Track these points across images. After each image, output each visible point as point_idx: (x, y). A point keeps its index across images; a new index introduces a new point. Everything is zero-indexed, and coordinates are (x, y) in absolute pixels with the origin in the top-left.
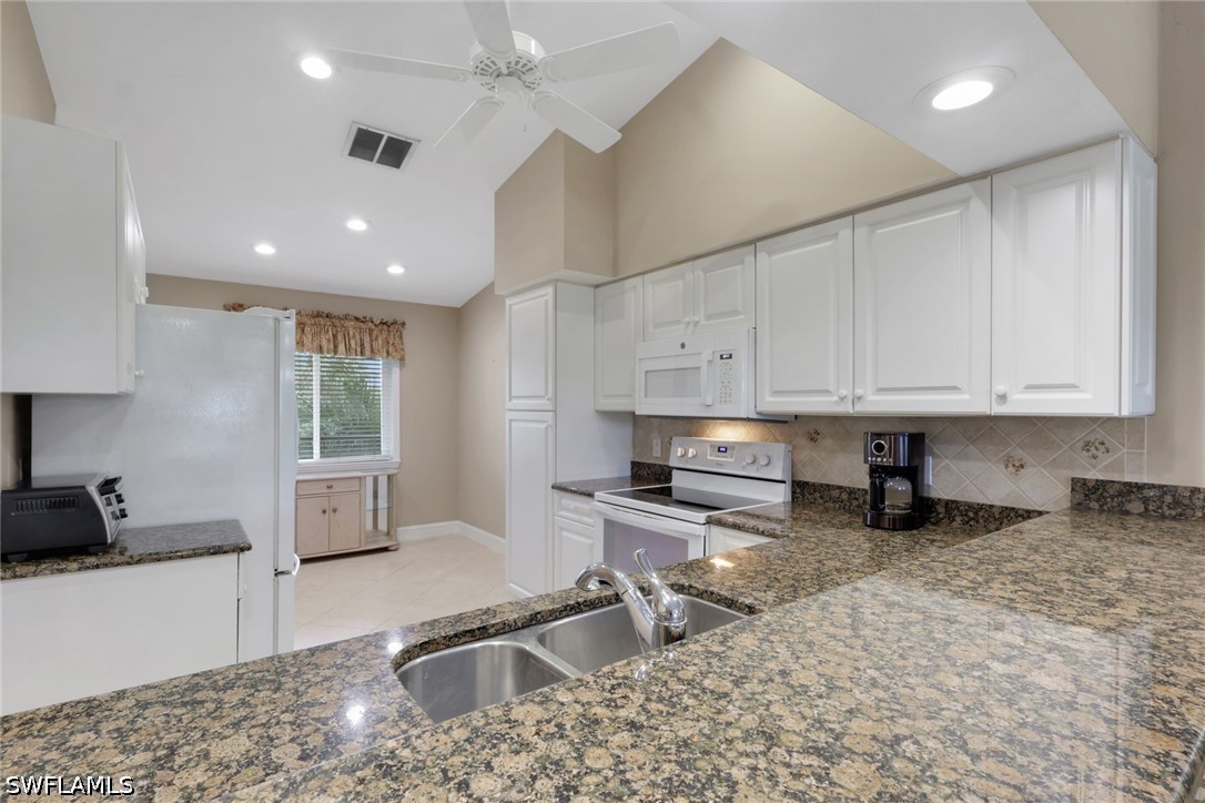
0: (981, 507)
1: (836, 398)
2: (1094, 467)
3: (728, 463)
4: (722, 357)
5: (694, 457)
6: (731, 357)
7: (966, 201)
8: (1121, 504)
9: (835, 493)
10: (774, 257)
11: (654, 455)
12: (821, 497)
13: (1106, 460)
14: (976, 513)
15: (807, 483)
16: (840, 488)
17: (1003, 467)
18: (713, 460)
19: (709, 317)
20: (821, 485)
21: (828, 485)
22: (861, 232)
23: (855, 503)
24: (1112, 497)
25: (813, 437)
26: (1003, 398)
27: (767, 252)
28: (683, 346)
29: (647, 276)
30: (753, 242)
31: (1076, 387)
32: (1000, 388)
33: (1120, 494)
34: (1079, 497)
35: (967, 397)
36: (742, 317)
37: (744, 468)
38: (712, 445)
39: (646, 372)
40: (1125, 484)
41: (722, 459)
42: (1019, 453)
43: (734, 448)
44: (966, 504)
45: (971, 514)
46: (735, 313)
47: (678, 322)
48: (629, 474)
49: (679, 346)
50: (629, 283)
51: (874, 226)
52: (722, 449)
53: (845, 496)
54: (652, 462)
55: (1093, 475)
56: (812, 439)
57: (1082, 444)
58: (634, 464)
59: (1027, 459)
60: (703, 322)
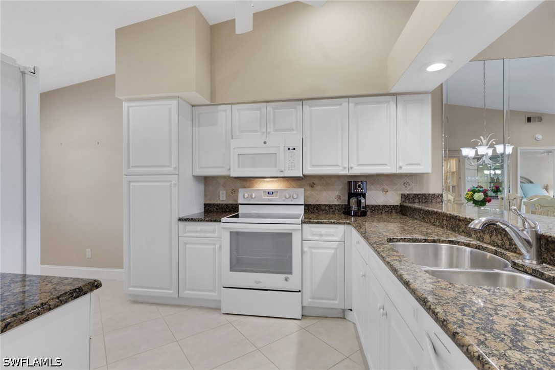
0: (376, 206)
1: (341, 168)
2: (406, 190)
3: (275, 199)
4: (289, 149)
5: (255, 198)
6: (294, 149)
7: (389, 102)
8: (413, 200)
9: (323, 208)
10: (311, 108)
11: (221, 199)
12: (317, 210)
13: (409, 188)
14: (375, 208)
15: (310, 205)
16: (325, 205)
17: (381, 192)
18: (266, 199)
19: (276, 130)
20: (317, 205)
21: (320, 205)
22: (352, 105)
23: (331, 210)
24: (411, 198)
25: (312, 186)
26: (401, 167)
27: (309, 106)
28: (265, 143)
29: (234, 106)
30: (302, 100)
31: (420, 164)
32: (401, 164)
33: (413, 198)
34: (403, 199)
35: (389, 167)
36: (295, 132)
37: (284, 200)
38: (264, 191)
39: (238, 155)
40: (415, 194)
41: (270, 197)
42: (386, 187)
43: (277, 192)
44: (372, 205)
45: (373, 209)
46: (292, 130)
47: (257, 131)
48: (203, 210)
49: (263, 143)
50: (220, 107)
51: (356, 104)
52: (270, 193)
53: (327, 208)
54: (219, 203)
55: (406, 192)
56: (311, 186)
57: (403, 183)
58: (205, 205)
59: (389, 189)
60: (272, 133)
